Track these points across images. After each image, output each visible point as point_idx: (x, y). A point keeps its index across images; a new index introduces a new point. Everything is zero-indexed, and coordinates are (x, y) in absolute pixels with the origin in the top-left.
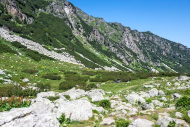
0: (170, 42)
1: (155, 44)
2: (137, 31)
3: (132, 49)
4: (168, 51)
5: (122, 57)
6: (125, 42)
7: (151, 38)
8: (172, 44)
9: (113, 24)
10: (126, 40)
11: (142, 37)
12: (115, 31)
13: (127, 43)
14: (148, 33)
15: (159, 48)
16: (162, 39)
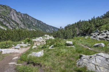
0: (36, 20)
1: (30, 20)
2: (20, 12)
3: (16, 21)
4: (36, 24)
5: (8, 25)
6: (11, 16)
7: (27, 17)
8: (38, 21)
9: (3, 6)
10: (12, 15)
11: (23, 16)
12: (4, 10)
13: (13, 17)
14: (26, 14)
15: (31, 22)
16: (33, 18)
